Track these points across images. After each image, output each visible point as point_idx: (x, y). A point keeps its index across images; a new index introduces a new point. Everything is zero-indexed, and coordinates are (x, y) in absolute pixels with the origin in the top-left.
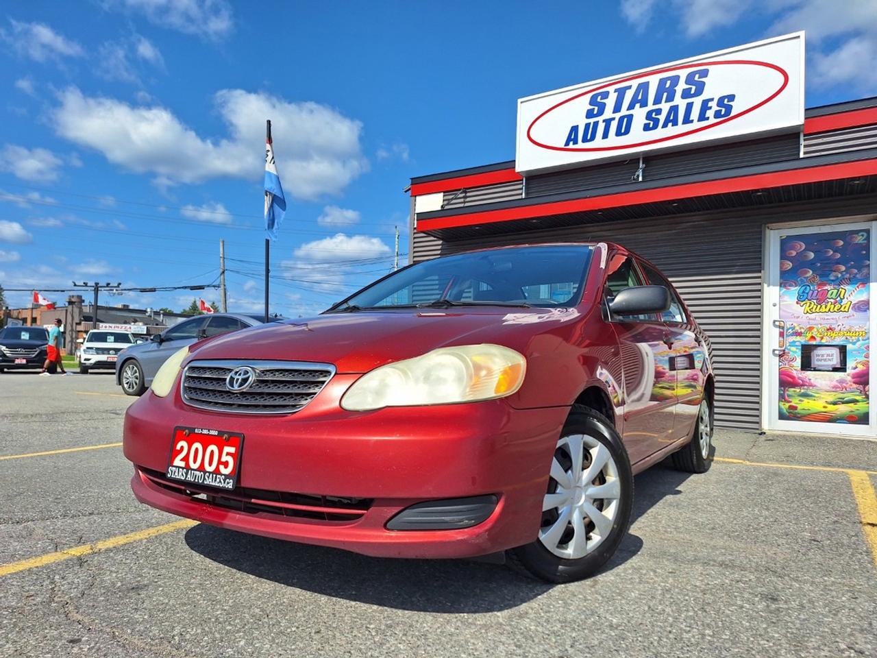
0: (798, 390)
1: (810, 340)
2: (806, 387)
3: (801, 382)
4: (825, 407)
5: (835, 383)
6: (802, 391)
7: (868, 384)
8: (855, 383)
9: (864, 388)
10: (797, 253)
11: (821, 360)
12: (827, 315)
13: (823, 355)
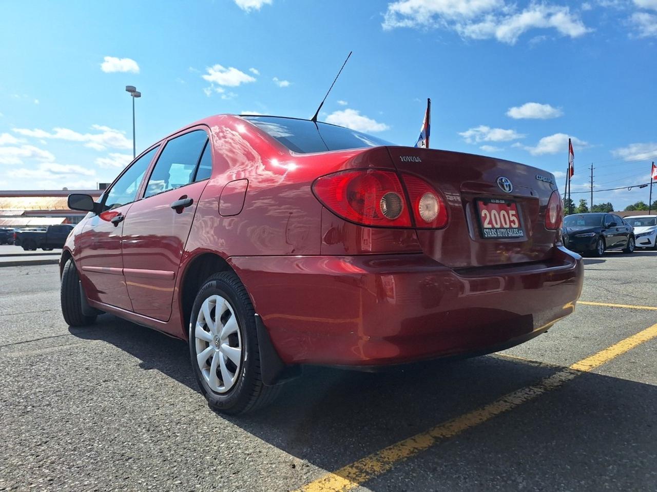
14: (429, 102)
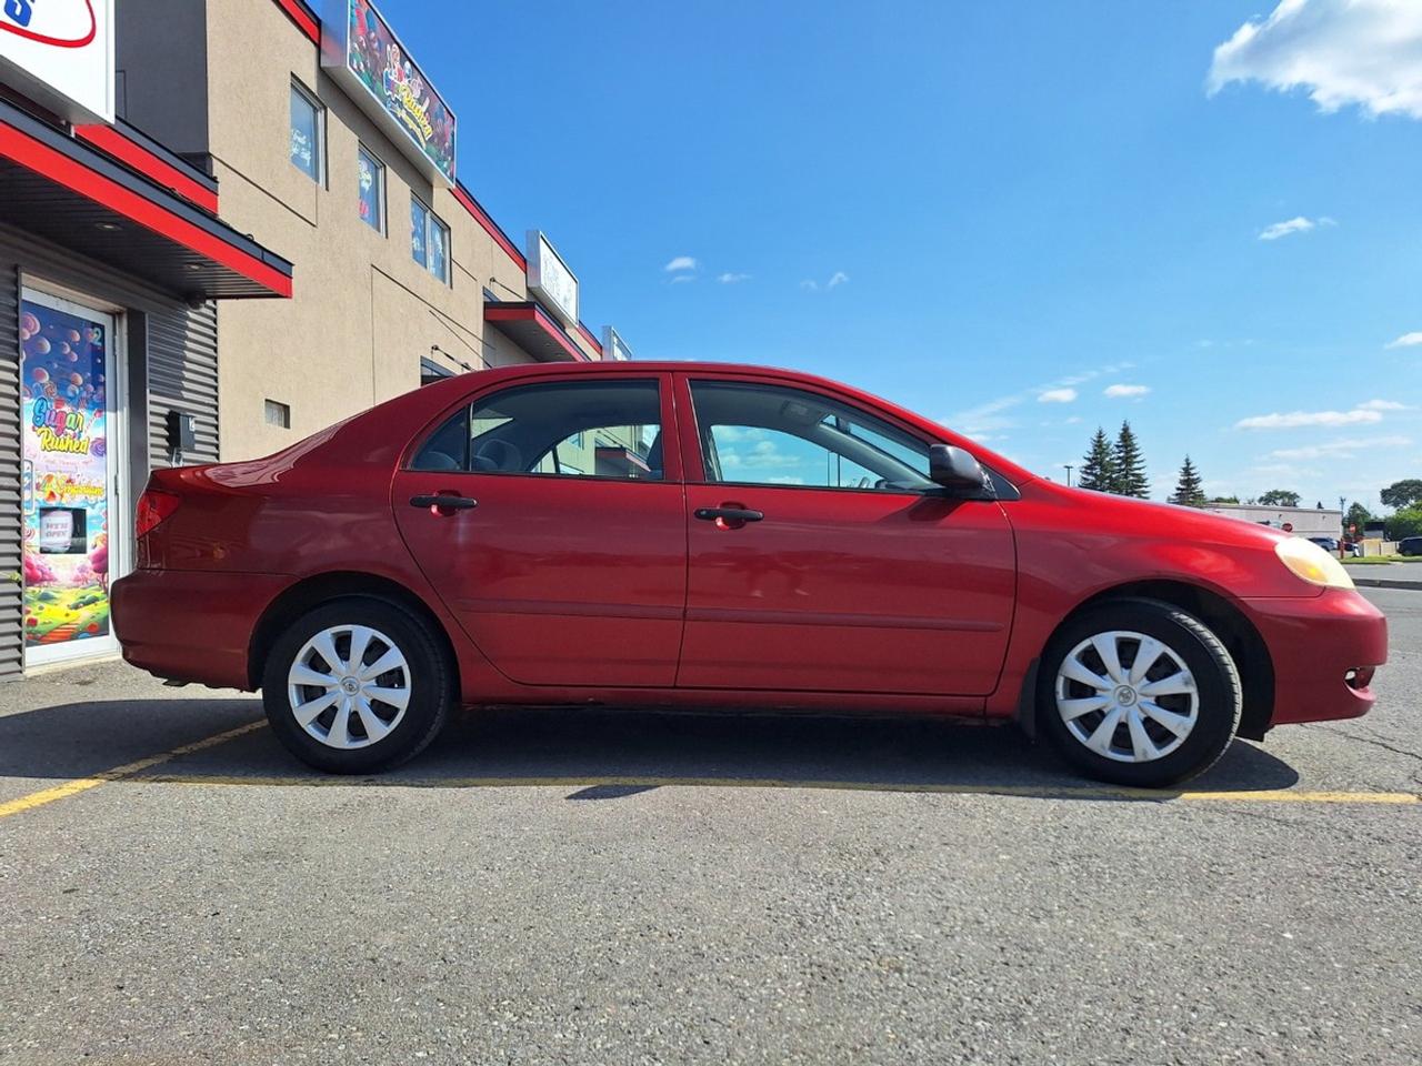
0: (37, 590)
1: (48, 499)
2: (45, 583)
3: (40, 573)
4: (67, 615)
5: (76, 573)
6: (43, 590)
7: (107, 571)
8: (95, 571)
9: (103, 577)
10: (31, 336)
11: (54, 533)
12: (66, 457)
13: (57, 526)
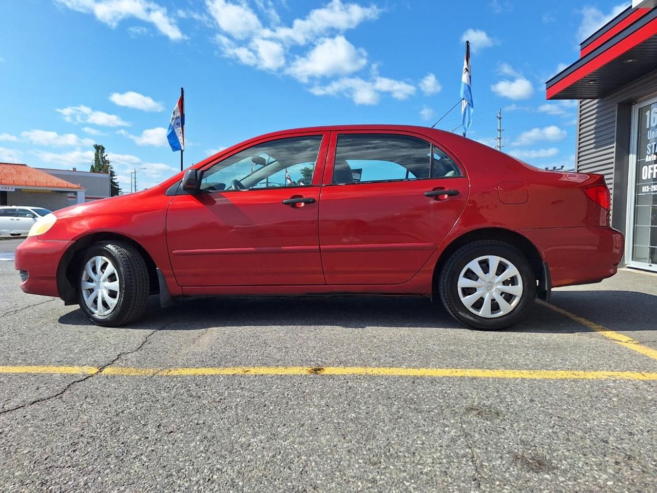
14: (182, 92)
